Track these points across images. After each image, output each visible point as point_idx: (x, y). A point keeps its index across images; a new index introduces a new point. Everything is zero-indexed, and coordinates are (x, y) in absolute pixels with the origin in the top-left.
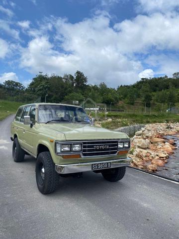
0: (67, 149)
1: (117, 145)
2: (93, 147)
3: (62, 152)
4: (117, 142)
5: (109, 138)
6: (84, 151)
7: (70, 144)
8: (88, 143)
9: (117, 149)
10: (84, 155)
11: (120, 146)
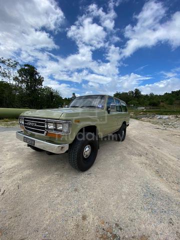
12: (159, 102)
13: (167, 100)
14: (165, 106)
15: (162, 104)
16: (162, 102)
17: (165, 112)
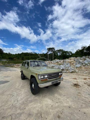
0: (42, 77)
1: (59, 74)
2: (51, 75)
3: (41, 79)
4: (59, 73)
5: (56, 72)
6: (49, 77)
7: (44, 75)
8: (50, 74)
9: (58, 75)
10: (49, 79)
11: (60, 74)
12: (13, 57)
13: (17, 57)
14: (16, 59)
15: (15, 58)
16: (15, 57)
17: (17, 62)
